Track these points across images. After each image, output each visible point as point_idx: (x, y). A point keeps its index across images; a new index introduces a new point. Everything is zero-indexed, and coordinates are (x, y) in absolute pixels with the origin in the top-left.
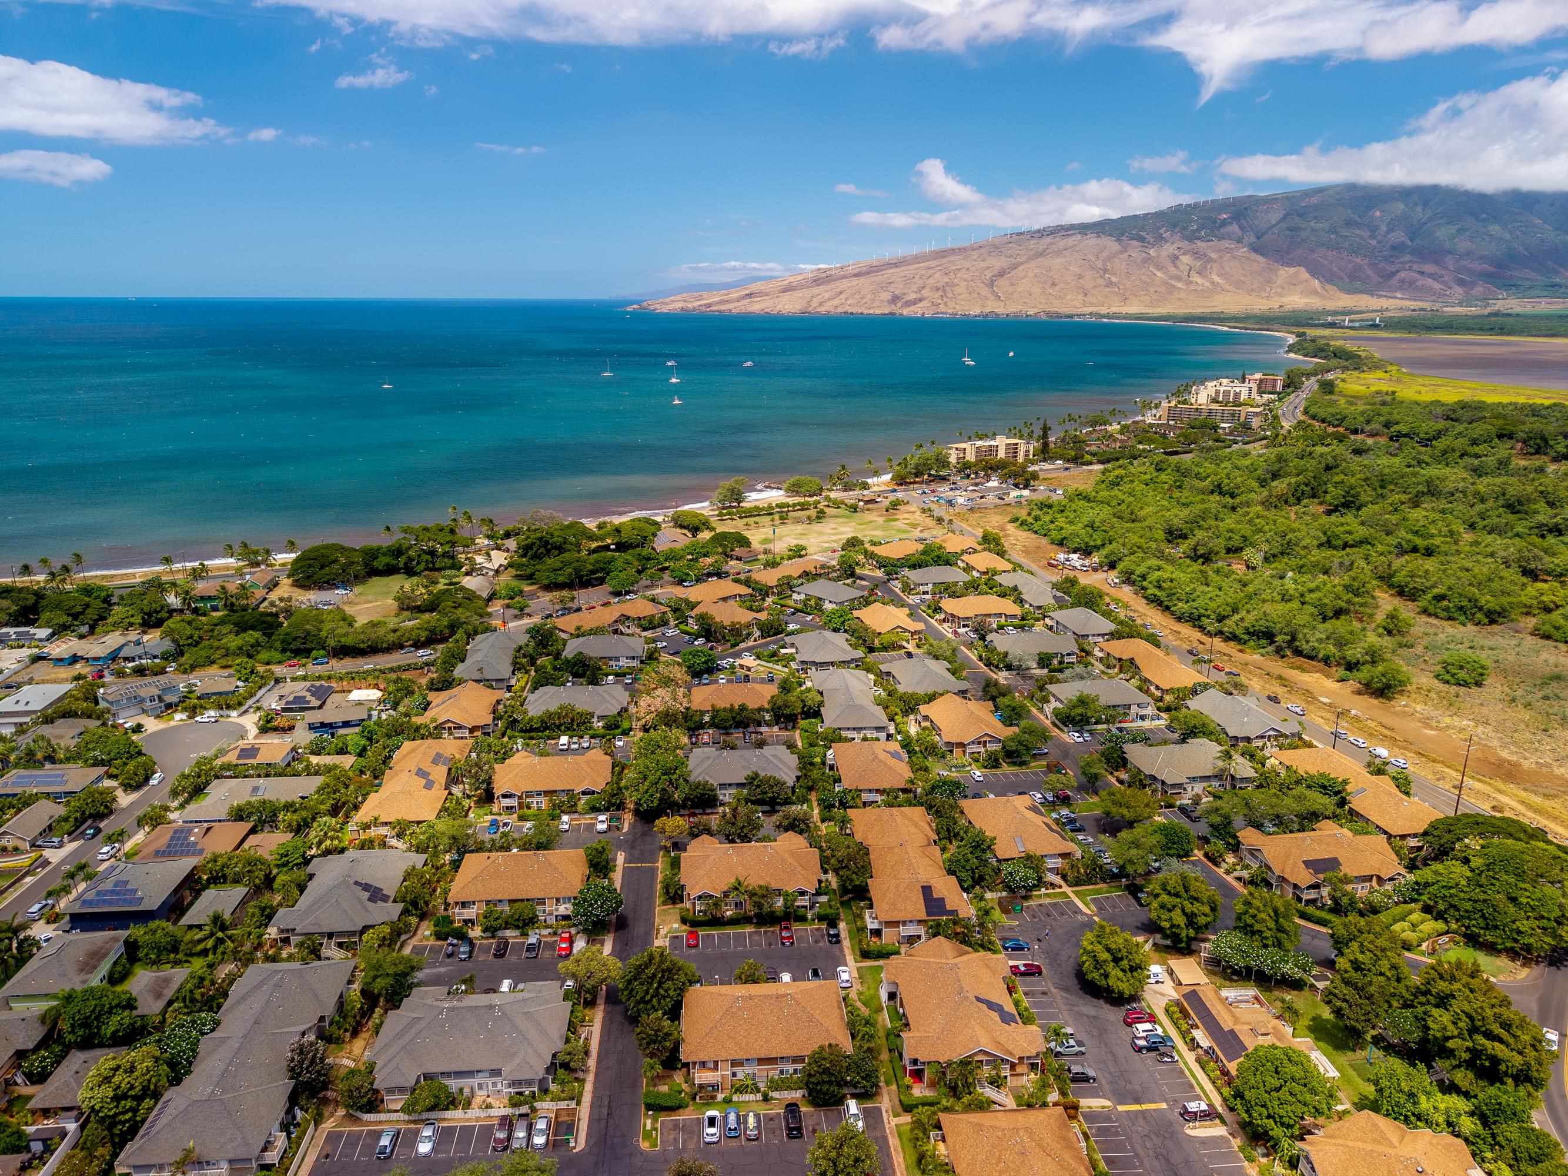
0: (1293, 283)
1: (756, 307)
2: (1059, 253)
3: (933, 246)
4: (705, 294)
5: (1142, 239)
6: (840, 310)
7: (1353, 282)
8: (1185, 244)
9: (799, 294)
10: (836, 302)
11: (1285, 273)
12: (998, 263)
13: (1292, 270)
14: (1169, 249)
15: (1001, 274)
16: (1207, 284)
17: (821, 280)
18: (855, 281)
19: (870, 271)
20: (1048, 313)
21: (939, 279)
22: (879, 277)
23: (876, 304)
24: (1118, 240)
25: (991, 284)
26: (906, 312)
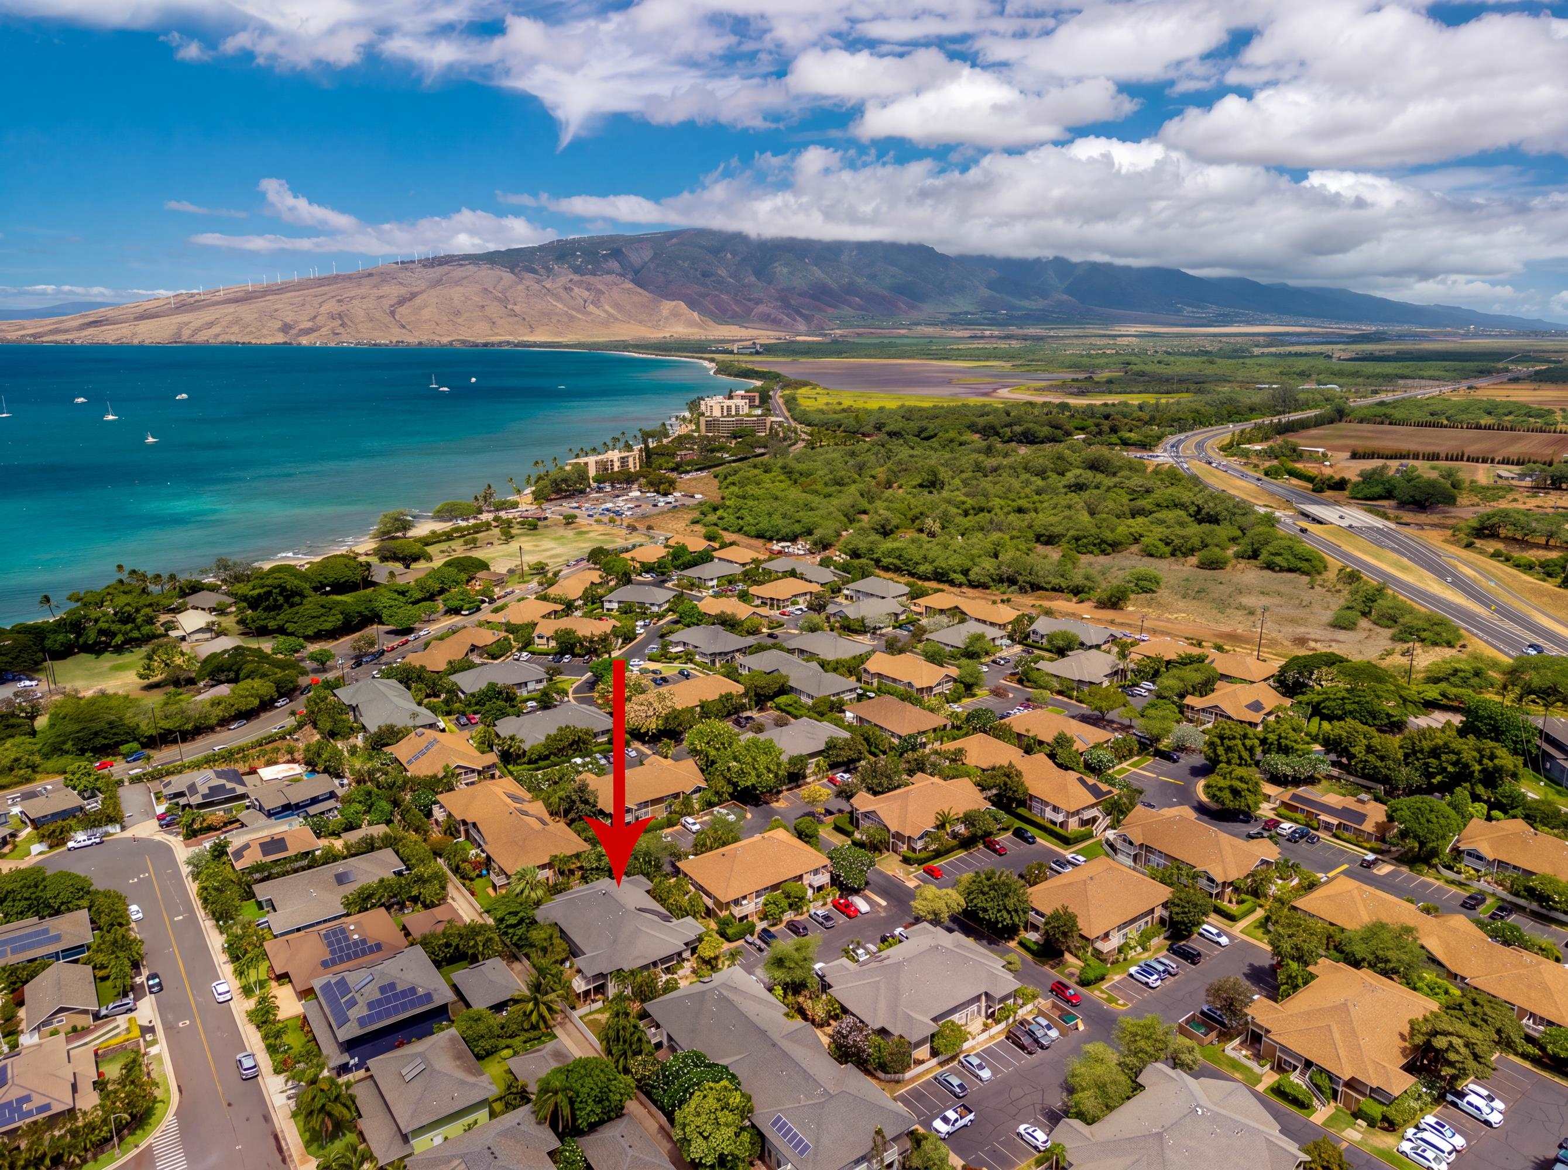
0: (676, 315)
1: (109, 335)
2: (457, 283)
3: (314, 273)
4: (25, 322)
5: (534, 271)
6: (220, 339)
7: (722, 315)
8: (576, 278)
9: (165, 321)
10: (216, 330)
11: (667, 306)
12: (393, 291)
13: (674, 303)
14: (562, 280)
15: (402, 301)
16: (603, 315)
17: (183, 306)
18: (231, 308)
19: (246, 298)
20: (464, 342)
21: (331, 306)
22: (260, 304)
23: (265, 331)
24: (512, 272)
25: (393, 313)
26: (305, 341)
